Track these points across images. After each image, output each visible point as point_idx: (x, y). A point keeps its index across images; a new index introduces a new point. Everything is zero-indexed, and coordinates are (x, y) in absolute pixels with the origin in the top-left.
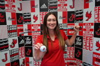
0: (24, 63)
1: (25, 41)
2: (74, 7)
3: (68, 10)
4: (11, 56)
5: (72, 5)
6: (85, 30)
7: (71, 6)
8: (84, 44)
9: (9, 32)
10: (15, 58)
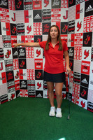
0: (18, 75)
1: (19, 53)
2: (67, 18)
3: (61, 21)
4: (6, 66)
5: (65, 15)
6: (76, 40)
7: (64, 17)
8: (75, 54)
9: (4, 42)
10: (10, 69)
